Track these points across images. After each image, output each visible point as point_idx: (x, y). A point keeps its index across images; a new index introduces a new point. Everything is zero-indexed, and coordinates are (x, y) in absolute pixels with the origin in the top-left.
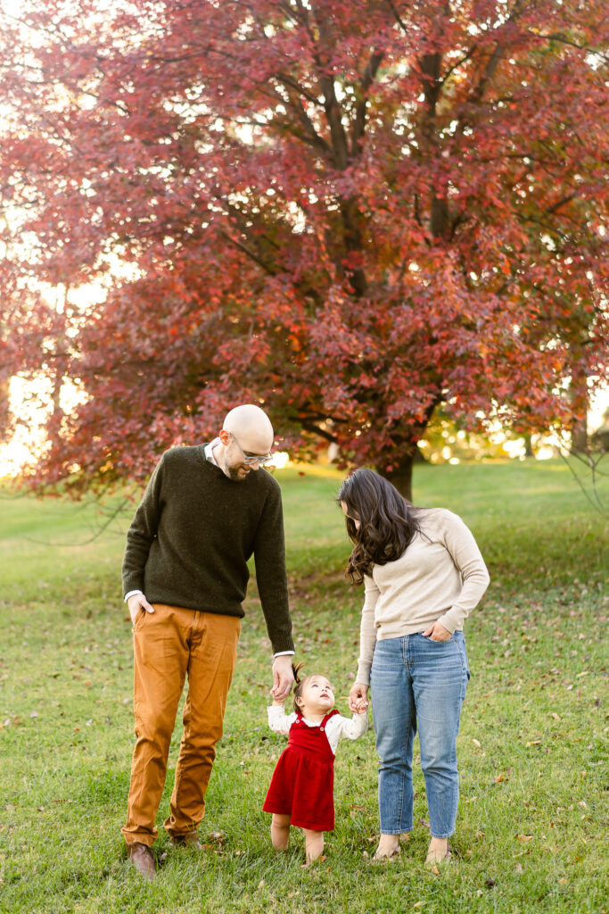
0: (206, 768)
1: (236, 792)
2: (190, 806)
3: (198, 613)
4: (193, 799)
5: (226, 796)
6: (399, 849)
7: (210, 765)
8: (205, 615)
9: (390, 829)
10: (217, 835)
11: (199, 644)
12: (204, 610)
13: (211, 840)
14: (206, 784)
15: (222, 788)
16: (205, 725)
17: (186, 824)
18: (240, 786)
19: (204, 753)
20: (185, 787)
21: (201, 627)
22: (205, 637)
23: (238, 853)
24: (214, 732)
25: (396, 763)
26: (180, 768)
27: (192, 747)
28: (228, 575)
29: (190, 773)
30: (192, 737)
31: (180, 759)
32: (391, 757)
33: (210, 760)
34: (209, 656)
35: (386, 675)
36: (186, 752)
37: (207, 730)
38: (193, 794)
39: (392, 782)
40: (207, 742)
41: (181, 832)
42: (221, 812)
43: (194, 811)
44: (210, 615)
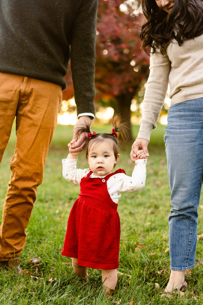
0: (28, 207)
1: (52, 229)
2: (13, 237)
3: (26, 78)
4: (16, 231)
5: (45, 232)
6: (186, 284)
7: (31, 205)
8: (32, 81)
9: (178, 266)
10: (35, 261)
11: (26, 104)
12: (32, 77)
13: (30, 265)
14: (28, 220)
15: (43, 225)
16: (27, 170)
17: (8, 252)
18: (55, 225)
19: (26, 193)
20: (10, 221)
21: (28, 90)
22: (32, 99)
23: (51, 280)
24: (34, 177)
25: (189, 211)
26: (7, 205)
27: (16, 188)
28: (52, 49)
29: (14, 210)
30: (16, 180)
31: (7, 198)
32: (186, 205)
33: (31, 200)
34: (34, 113)
35: (185, 133)
36: (12, 192)
37: (29, 175)
38: (16, 228)
39: (183, 227)
40: (29, 184)
41: (5, 258)
42: (40, 243)
43: (17, 241)
44: (36, 81)
